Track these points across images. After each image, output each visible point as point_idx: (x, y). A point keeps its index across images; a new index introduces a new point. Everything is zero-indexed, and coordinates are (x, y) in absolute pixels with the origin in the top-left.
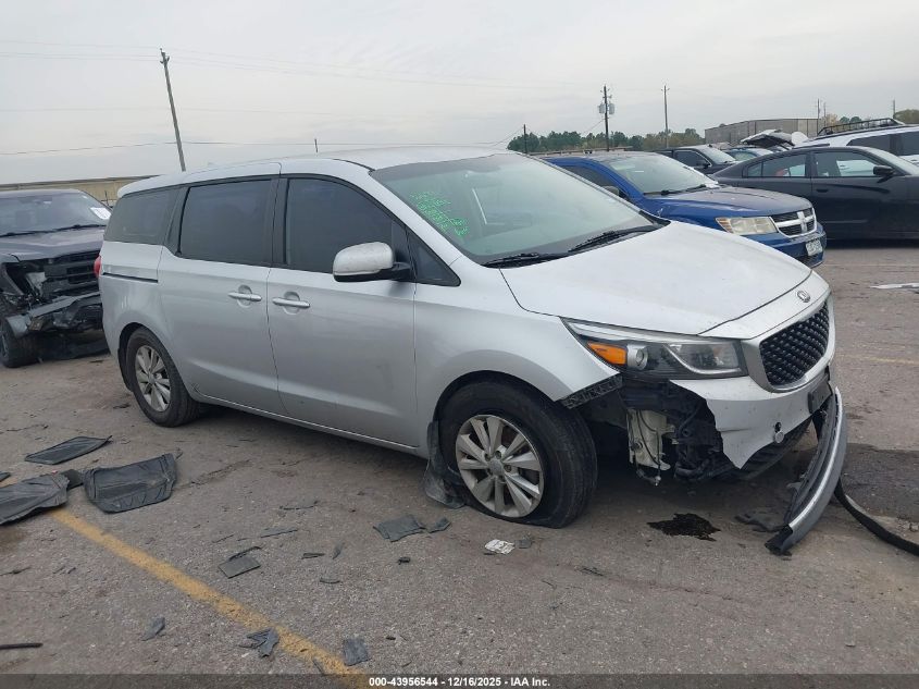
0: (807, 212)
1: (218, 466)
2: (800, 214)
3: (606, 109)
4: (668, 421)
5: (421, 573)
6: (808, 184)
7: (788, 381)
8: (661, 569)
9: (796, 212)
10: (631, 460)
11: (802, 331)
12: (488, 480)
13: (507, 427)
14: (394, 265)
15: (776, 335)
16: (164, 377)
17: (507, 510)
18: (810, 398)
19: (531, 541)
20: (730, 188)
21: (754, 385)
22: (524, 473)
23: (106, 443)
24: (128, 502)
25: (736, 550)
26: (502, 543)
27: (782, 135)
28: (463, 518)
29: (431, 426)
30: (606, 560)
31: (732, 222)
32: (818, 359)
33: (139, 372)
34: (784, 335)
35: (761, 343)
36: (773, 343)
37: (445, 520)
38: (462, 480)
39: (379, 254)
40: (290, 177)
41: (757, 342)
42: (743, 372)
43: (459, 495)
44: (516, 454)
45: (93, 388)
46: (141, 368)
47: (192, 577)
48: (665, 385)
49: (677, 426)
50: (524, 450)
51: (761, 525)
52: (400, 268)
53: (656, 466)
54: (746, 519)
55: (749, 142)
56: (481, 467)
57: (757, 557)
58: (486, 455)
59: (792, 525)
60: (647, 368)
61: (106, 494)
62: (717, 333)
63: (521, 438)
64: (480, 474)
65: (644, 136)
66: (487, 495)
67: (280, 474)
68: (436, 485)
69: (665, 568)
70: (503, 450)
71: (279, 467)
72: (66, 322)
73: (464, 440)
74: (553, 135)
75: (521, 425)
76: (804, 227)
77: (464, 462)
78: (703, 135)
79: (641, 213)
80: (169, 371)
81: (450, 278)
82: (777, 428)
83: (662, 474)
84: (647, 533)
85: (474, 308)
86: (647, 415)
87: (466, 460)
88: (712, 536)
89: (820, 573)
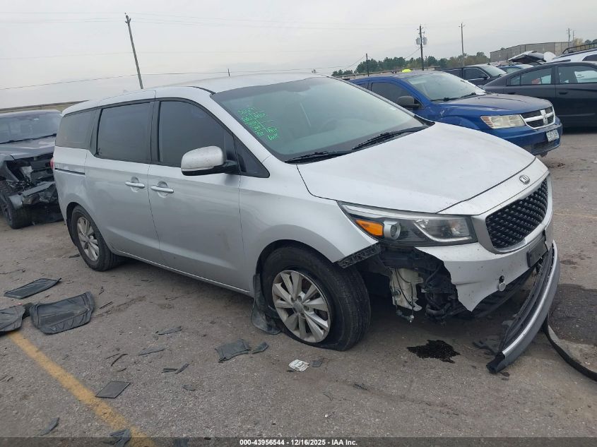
0: (547, 110)
1: (124, 300)
2: (543, 112)
3: (421, 41)
4: (419, 275)
5: (239, 386)
6: (553, 89)
7: (511, 244)
8: (411, 386)
9: (539, 111)
10: (394, 303)
11: (522, 206)
12: (294, 316)
13: (304, 280)
14: (225, 163)
15: (500, 211)
16: (95, 238)
17: (308, 337)
18: (529, 256)
19: (322, 361)
20: (494, 95)
21: (482, 249)
22: (318, 313)
23: (58, 283)
24: (61, 326)
25: (469, 371)
26: (301, 362)
27: (537, 54)
28: (279, 343)
29: (255, 277)
30: (371, 377)
31: (492, 119)
32: (536, 225)
33: (80, 234)
34: (507, 210)
35: (488, 217)
36: (498, 216)
37: (265, 344)
38: (277, 315)
39: (214, 155)
40: (161, 101)
41: (483, 217)
42: (474, 239)
43: (276, 325)
44: (312, 299)
45: (61, 242)
46: (81, 232)
47: (85, 385)
48: (413, 250)
49: (425, 280)
50: (317, 296)
51: (490, 350)
52: (229, 165)
53: (411, 308)
54: (480, 345)
55: (514, 61)
56: (289, 307)
57: (484, 377)
58: (292, 299)
59: (505, 352)
60: (399, 238)
61: (46, 321)
62: (452, 211)
63: (314, 288)
64: (290, 311)
65: (448, 59)
66: (295, 326)
67: (162, 306)
68: (261, 318)
69: (414, 385)
70: (303, 295)
71: (164, 302)
72: (47, 198)
73: (278, 287)
74: (387, 60)
75: (314, 278)
76: (545, 121)
77: (278, 302)
78: (489, 56)
79: (415, 117)
80: (97, 234)
81: (263, 172)
82: (501, 280)
83: (415, 313)
84: (406, 356)
85: (280, 194)
86: (403, 272)
87: (279, 301)
88: (452, 358)
89: (529, 391)
